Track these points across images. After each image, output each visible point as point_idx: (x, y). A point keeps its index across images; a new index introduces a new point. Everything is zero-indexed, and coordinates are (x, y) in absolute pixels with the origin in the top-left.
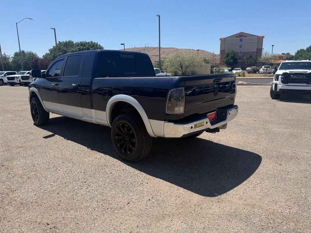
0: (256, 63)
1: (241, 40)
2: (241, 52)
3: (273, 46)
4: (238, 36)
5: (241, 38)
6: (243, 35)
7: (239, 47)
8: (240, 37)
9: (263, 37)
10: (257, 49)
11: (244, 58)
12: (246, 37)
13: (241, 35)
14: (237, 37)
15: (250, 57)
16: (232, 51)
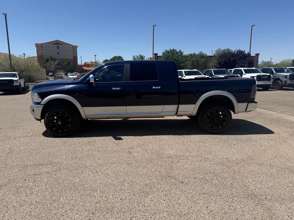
0: (75, 69)
1: (58, 48)
2: (59, 58)
3: (95, 55)
4: (55, 43)
5: (58, 45)
6: (59, 43)
7: (57, 53)
8: (56, 44)
9: (77, 47)
10: (73, 57)
11: (63, 64)
12: (62, 45)
13: (58, 43)
14: (53, 44)
15: (69, 64)
16: (51, 57)
